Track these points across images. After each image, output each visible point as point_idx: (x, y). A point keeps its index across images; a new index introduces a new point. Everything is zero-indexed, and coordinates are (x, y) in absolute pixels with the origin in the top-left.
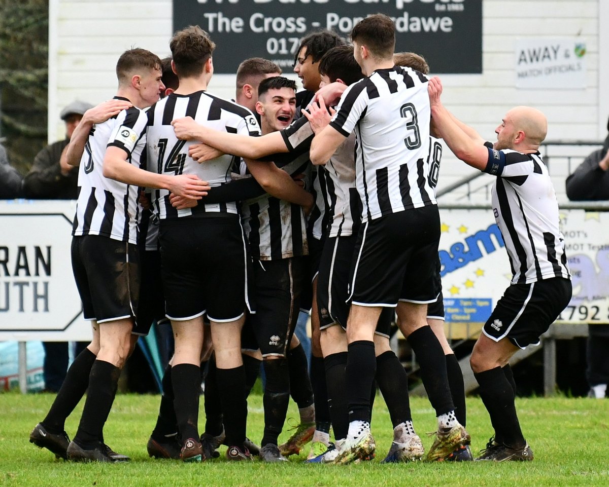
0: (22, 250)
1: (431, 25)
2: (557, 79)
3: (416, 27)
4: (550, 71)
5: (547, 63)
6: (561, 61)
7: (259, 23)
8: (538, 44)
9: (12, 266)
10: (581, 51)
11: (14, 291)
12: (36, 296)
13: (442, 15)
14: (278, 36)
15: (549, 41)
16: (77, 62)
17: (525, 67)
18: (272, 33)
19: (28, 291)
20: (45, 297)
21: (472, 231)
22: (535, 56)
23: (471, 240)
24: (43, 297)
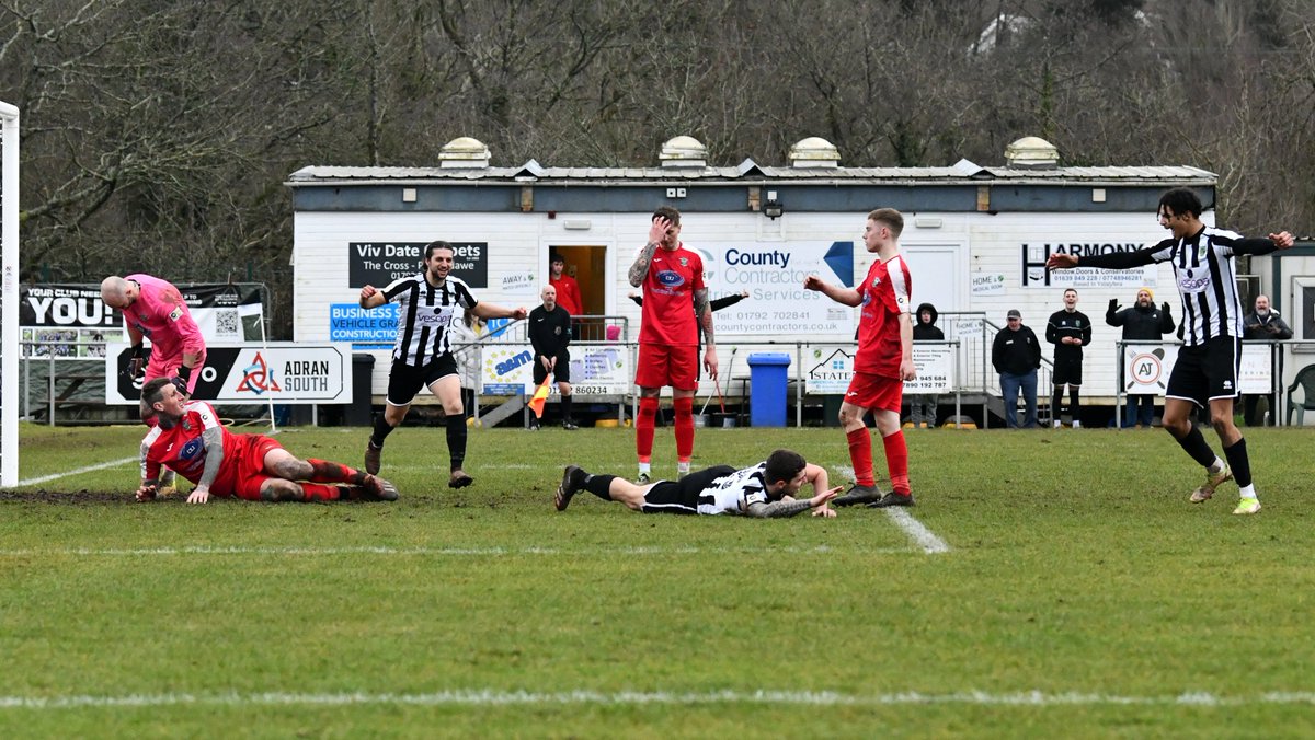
0: (315, 363)
1: (464, 266)
2: (520, 290)
3: (458, 267)
4: (517, 286)
5: (515, 284)
6: (522, 282)
7: (388, 265)
8: (512, 275)
9: (310, 370)
10: (531, 278)
11: (312, 382)
12: (321, 384)
13: (470, 262)
14: (396, 271)
15: (517, 274)
16: (307, 283)
17: (506, 285)
18: (394, 270)
19: (318, 381)
20: (325, 384)
21: (516, 354)
22: (510, 280)
23: (516, 358)
24: (324, 384)
